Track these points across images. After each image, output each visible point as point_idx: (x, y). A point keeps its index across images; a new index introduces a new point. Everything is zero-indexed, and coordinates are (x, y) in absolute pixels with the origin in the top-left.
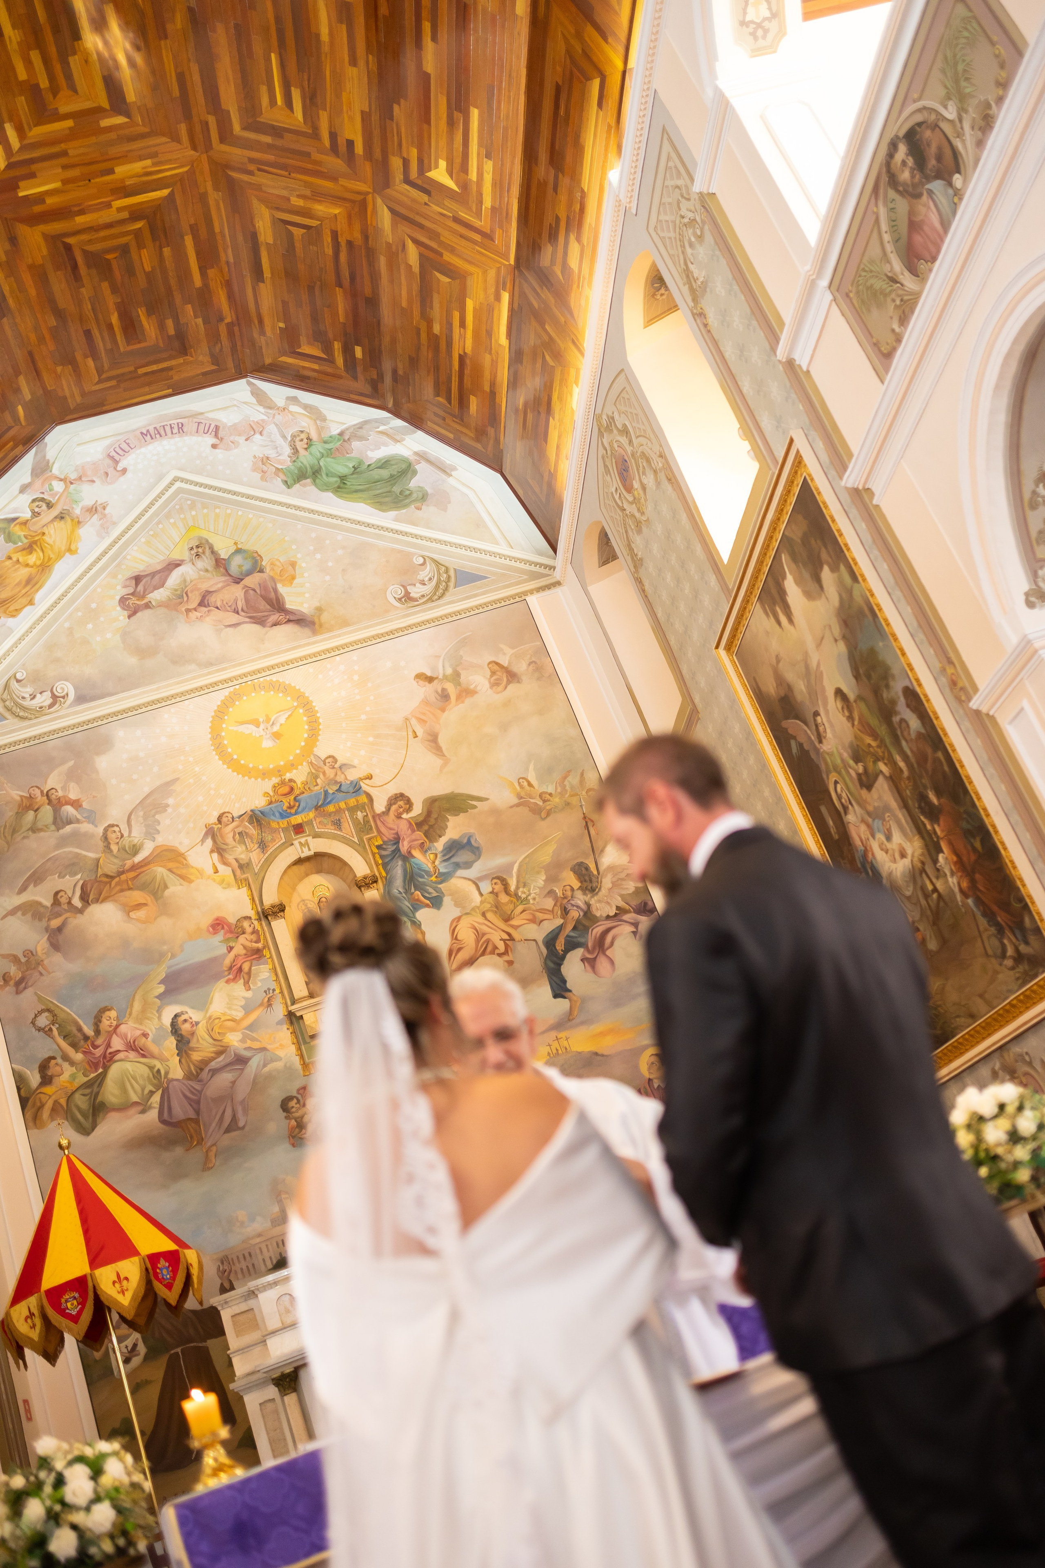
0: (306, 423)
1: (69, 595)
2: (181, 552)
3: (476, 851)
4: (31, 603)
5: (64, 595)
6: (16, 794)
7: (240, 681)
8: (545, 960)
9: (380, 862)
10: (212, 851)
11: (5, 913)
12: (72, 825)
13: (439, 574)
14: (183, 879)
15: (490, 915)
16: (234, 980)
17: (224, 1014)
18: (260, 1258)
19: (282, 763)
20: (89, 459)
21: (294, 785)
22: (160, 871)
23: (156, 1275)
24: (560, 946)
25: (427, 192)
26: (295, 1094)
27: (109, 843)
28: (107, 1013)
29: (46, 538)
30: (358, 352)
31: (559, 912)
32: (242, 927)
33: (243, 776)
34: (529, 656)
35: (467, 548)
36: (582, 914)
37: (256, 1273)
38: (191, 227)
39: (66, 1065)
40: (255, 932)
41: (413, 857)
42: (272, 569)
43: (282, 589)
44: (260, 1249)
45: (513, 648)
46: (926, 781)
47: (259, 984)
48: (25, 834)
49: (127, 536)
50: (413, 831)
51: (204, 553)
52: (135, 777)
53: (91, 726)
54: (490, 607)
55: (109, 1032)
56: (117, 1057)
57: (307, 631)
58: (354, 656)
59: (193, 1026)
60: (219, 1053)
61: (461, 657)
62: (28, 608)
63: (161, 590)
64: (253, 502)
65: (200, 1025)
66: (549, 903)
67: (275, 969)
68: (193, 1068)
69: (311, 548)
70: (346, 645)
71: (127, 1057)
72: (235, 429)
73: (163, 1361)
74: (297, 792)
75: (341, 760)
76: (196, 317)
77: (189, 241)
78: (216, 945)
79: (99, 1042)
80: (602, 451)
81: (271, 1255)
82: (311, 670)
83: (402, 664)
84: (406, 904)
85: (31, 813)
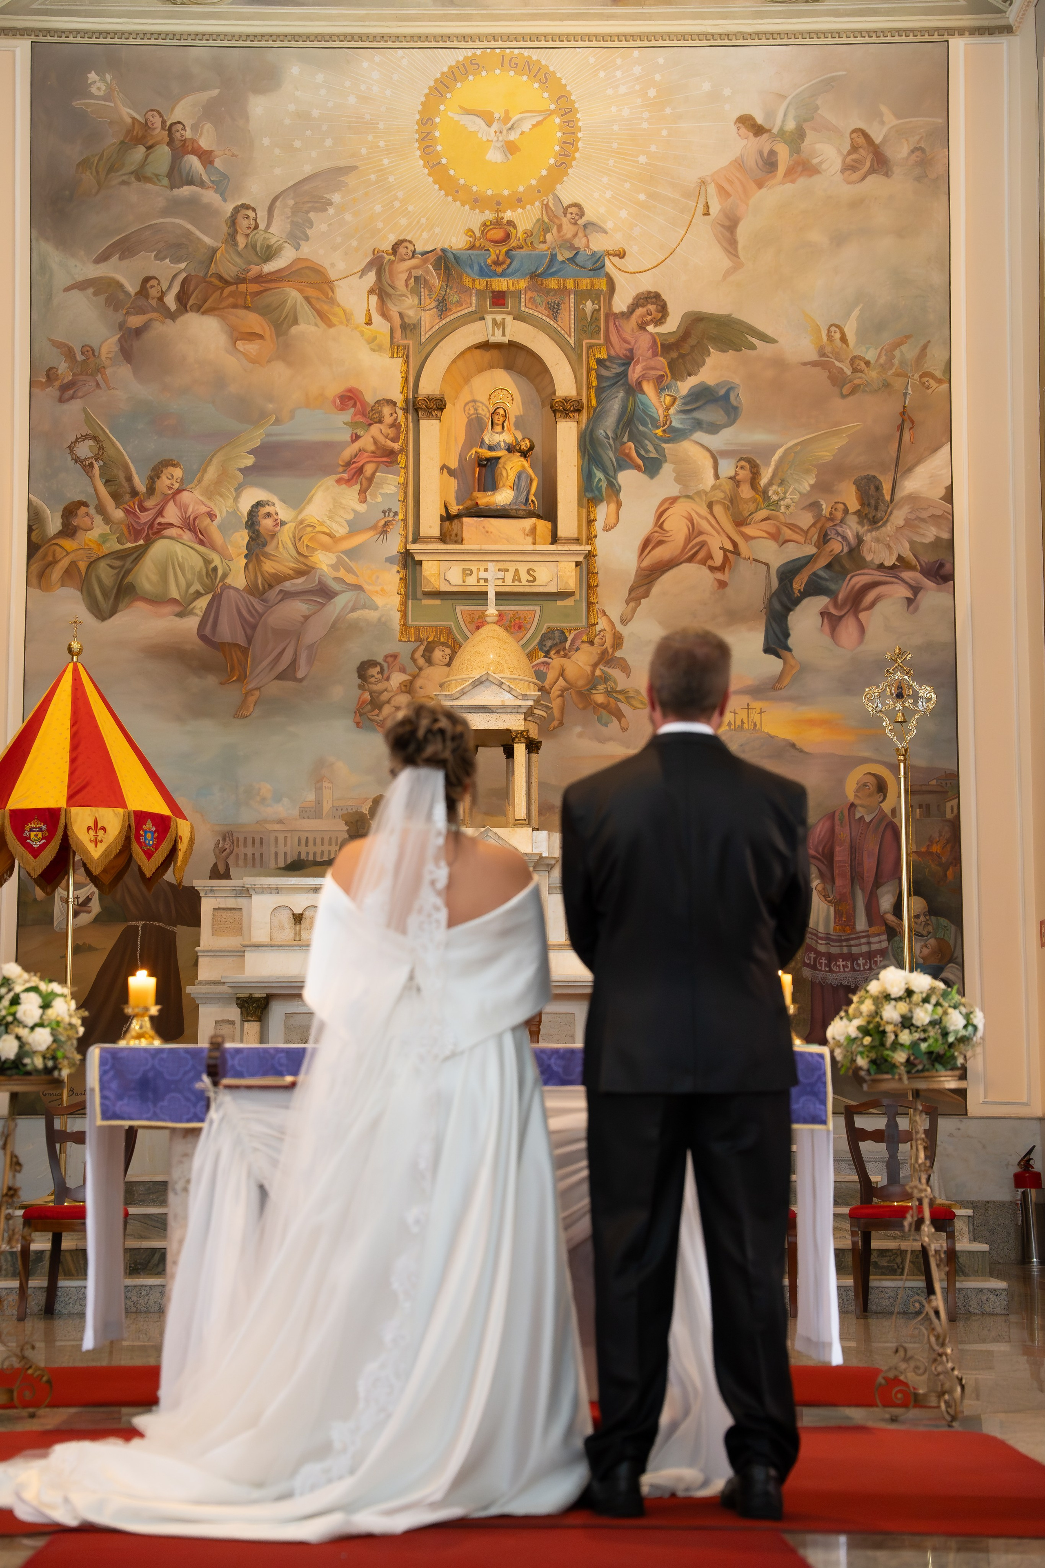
3: (732, 413)
6: (127, 113)
7: (485, 44)
8: (772, 596)
9: (595, 384)
10: (371, 292)
11: (70, 283)
12: (193, 188)
14: (322, 318)
15: (718, 510)
16: (349, 482)
17: (322, 524)
18: (273, 850)
19: (506, 193)
21: (513, 231)
22: (293, 295)
23: (137, 836)
24: (799, 584)
26: (380, 659)
27: (236, 232)
28: (171, 469)
31: (815, 537)
32: (380, 412)
33: (447, 195)
34: (917, 138)
36: (846, 549)
37: (261, 867)
39: (98, 519)
40: (395, 425)
41: (642, 392)
44: (276, 838)
45: (898, 116)
47: (380, 499)
48: (125, 178)
50: (655, 354)
52: (297, 144)
53: (256, 44)
54: (889, 39)
55: (166, 495)
56: (167, 532)
58: (661, 57)
59: (276, 525)
60: (300, 573)
61: (817, 108)
65: (286, 527)
66: (806, 520)
67: (405, 484)
68: (260, 582)
70: (655, 36)
71: (180, 536)
73: (117, 930)
74: (513, 243)
75: (590, 215)
78: (336, 426)
79: (149, 504)
81: (289, 850)
82: (592, 60)
83: (727, 92)
84: (610, 456)
85: (142, 149)
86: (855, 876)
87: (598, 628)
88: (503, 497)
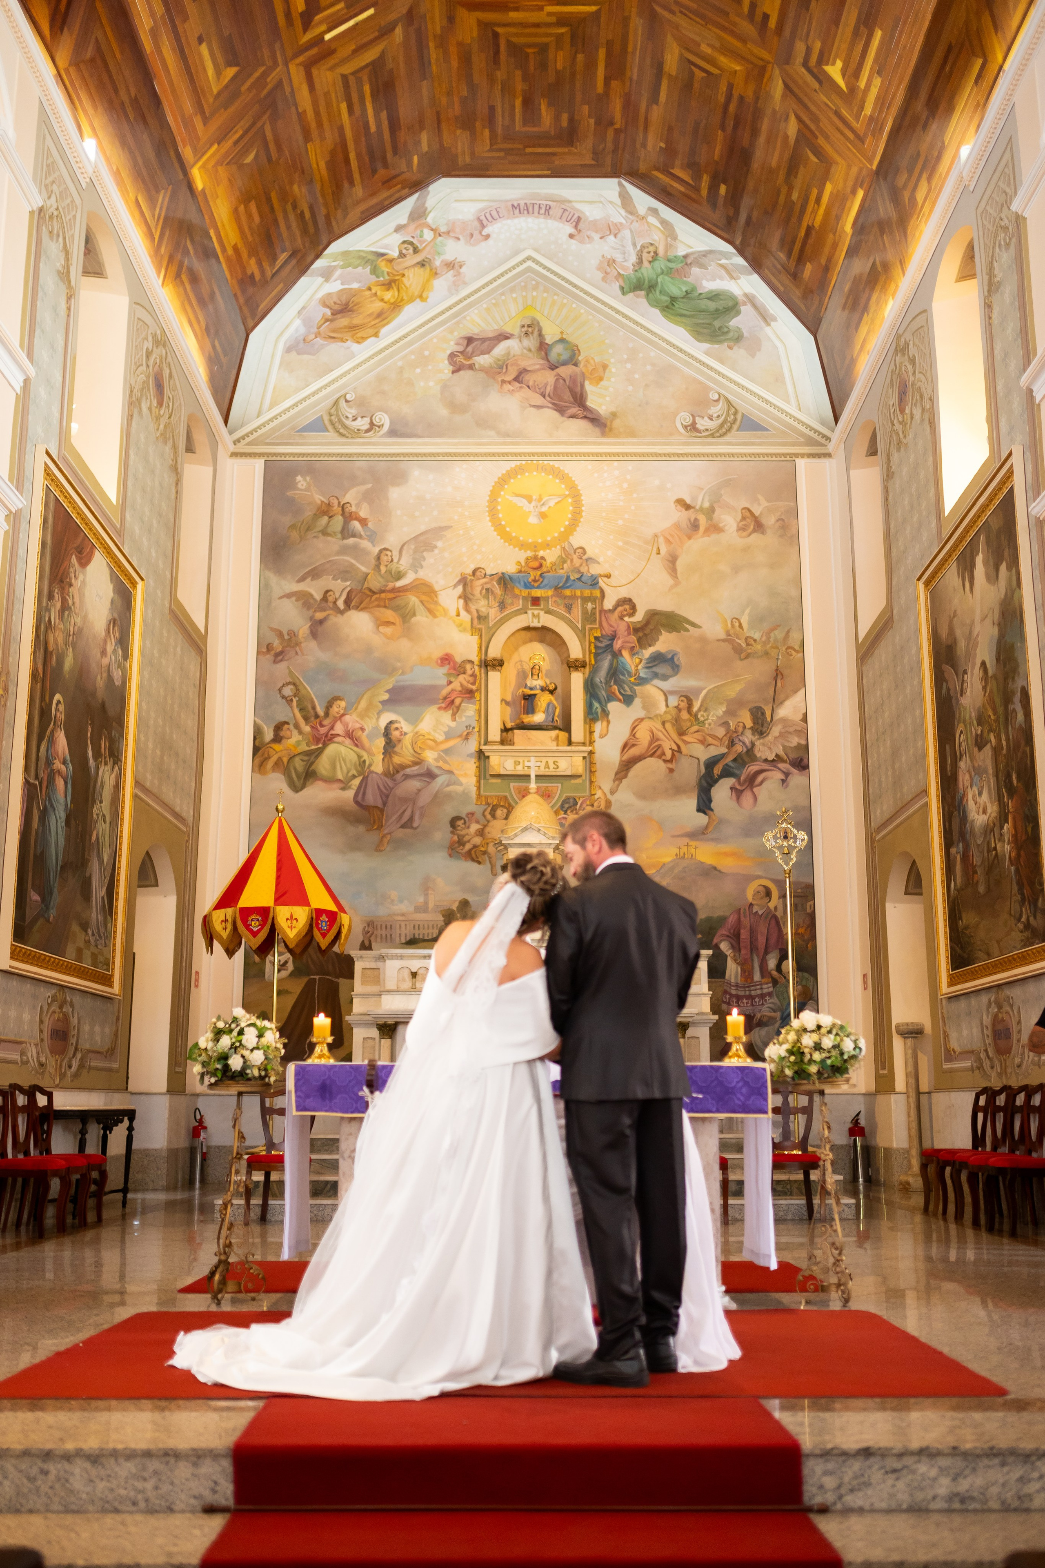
0: (657, 237)
1: (409, 338)
2: (513, 327)
3: (676, 668)
4: (376, 335)
5: (405, 336)
6: (318, 498)
7: (528, 458)
8: (701, 778)
9: (593, 651)
10: (460, 597)
11: (282, 594)
12: (355, 539)
13: (728, 414)
14: (430, 613)
15: (668, 726)
16: (445, 709)
17: (429, 734)
18: (398, 932)
19: (540, 541)
20: (460, 217)
22: (413, 600)
23: (317, 924)
24: (717, 770)
25: (820, 82)
26: (464, 816)
27: (380, 563)
28: (339, 702)
29: (405, 280)
30: (723, 189)
31: (727, 743)
32: (465, 668)
33: (505, 542)
34: (779, 513)
35: (760, 397)
36: (745, 750)
37: (391, 943)
38: (608, 42)
39: (295, 732)
40: (473, 675)
41: (622, 656)
42: (586, 366)
43: (588, 387)
44: (400, 925)
45: (768, 501)
46: (1014, 764)
47: (464, 719)
48: (316, 534)
49: (472, 298)
50: (629, 634)
51: (532, 333)
52: (417, 514)
53: (394, 458)
54: (762, 459)
55: (336, 717)
56: (336, 739)
57: (597, 430)
58: (630, 466)
59: (402, 735)
60: (415, 763)
61: (721, 495)
62: (372, 339)
63: (486, 356)
64: (588, 298)
65: (407, 736)
66: (721, 732)
67: (479, 711)
68: (391, 769)
69: (625, 356)
70: (627, 454)
71: (344, 742)
72: (595, 225)
73: (304, 981)
74: (544, 569)
75: (590, 553)
76: (590, 117)
77: (602, 53)
78: (438, 676)
79: (325, 722)
80: (892, 366)
81: (407, 933)
82: (590, 467)
83: (669, 485)
84: (603, 693)
85: (326, 518)
86: (753, 948)
87: (596, 797)
88: (539, 717)
